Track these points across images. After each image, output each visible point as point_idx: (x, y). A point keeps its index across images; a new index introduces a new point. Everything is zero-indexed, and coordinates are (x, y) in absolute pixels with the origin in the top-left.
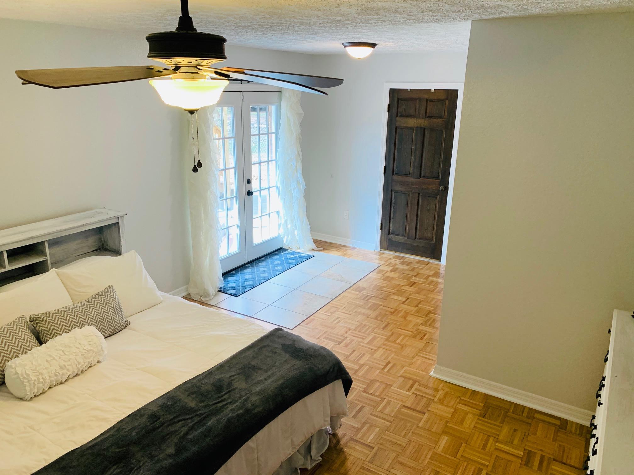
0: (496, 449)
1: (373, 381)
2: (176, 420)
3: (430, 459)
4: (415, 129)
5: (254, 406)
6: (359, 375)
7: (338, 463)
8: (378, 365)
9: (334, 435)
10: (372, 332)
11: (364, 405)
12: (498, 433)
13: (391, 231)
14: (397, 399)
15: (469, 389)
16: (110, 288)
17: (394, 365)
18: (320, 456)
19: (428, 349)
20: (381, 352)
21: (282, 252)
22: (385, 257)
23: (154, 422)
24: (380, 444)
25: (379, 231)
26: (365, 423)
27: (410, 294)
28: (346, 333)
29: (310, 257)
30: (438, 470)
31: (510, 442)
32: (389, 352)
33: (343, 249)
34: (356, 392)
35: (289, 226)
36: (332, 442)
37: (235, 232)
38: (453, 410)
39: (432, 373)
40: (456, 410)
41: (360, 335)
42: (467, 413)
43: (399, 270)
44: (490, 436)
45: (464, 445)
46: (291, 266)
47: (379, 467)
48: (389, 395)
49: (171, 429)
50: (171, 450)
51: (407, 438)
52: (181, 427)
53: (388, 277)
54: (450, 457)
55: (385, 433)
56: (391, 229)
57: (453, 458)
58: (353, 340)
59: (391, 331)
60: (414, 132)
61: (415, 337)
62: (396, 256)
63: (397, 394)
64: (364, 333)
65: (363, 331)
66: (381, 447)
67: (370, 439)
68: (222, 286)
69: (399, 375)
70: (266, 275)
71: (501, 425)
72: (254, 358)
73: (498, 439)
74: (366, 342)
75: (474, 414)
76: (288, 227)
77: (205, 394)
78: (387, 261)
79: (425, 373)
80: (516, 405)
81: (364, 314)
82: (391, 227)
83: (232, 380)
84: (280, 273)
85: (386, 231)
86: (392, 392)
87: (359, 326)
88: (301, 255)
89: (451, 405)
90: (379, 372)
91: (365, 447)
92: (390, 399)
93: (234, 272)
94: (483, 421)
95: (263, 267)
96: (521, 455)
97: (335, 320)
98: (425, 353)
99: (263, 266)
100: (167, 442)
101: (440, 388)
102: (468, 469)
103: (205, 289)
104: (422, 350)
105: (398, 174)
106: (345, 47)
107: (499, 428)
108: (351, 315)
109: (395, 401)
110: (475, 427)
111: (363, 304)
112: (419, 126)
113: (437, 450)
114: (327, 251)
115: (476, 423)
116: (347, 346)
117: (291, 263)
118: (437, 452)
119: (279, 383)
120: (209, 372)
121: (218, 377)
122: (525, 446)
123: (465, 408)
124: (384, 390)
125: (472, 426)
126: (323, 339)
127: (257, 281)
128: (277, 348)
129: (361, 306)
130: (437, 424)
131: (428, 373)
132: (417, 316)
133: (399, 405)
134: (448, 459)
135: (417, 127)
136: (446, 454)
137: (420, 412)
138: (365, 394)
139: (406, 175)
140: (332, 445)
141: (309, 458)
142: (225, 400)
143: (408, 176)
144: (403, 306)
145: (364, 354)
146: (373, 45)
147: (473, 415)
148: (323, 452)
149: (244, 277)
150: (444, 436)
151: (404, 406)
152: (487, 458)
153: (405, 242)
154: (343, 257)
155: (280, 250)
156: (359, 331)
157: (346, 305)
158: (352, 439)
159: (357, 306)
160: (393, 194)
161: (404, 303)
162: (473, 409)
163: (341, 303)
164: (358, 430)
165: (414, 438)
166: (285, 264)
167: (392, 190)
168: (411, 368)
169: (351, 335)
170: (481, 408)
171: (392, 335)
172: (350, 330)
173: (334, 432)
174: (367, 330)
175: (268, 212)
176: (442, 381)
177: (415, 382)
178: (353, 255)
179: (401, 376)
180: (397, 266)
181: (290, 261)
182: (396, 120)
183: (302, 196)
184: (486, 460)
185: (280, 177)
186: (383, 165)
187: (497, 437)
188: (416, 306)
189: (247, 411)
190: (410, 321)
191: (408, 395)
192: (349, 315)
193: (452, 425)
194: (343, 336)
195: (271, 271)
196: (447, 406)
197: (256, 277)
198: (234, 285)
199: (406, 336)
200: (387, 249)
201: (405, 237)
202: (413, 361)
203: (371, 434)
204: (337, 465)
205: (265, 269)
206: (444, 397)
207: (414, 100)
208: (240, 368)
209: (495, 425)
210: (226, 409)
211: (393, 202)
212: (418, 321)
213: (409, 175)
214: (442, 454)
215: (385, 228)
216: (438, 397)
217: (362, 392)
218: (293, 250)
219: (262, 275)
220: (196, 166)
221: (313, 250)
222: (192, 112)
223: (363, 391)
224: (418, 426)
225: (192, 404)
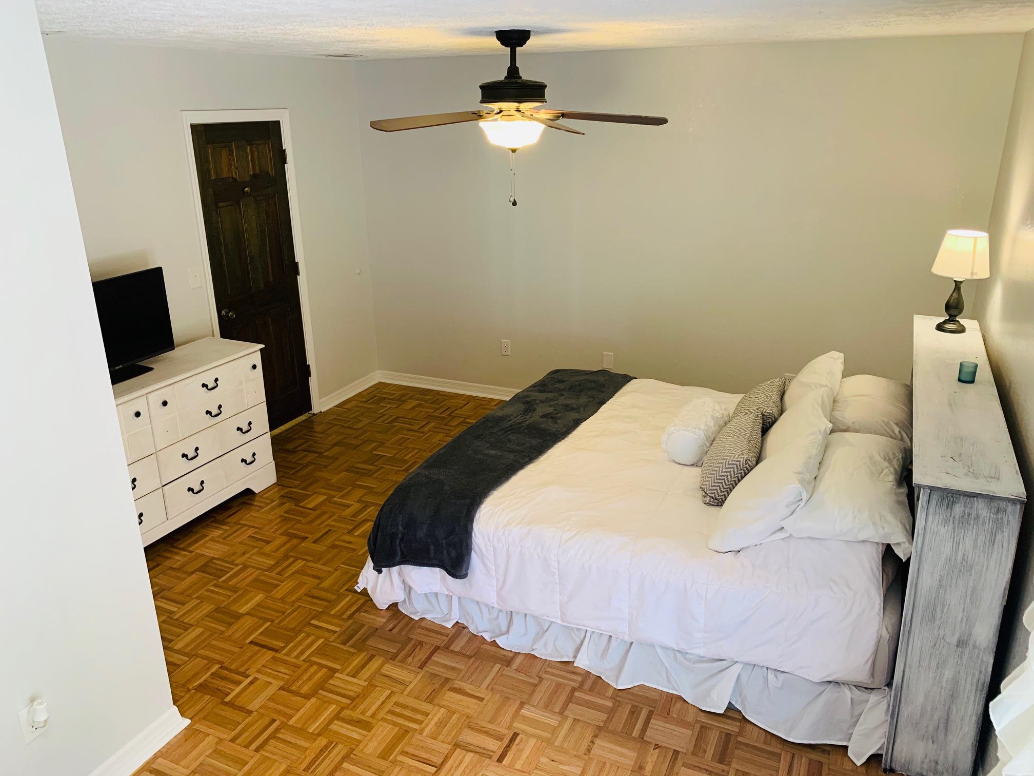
11: (342, 647)
14: (283, 661)
34: (351, 668)
48: (294, 669)
55: (324, 609)
86: (286, 674)
92: (295, 661)
109: (288, 659)
124: (298, 678)
133: (285, 651)
138: (334, 666)
217: (338, 670)
222: (514, 151)
224: (272, 622)
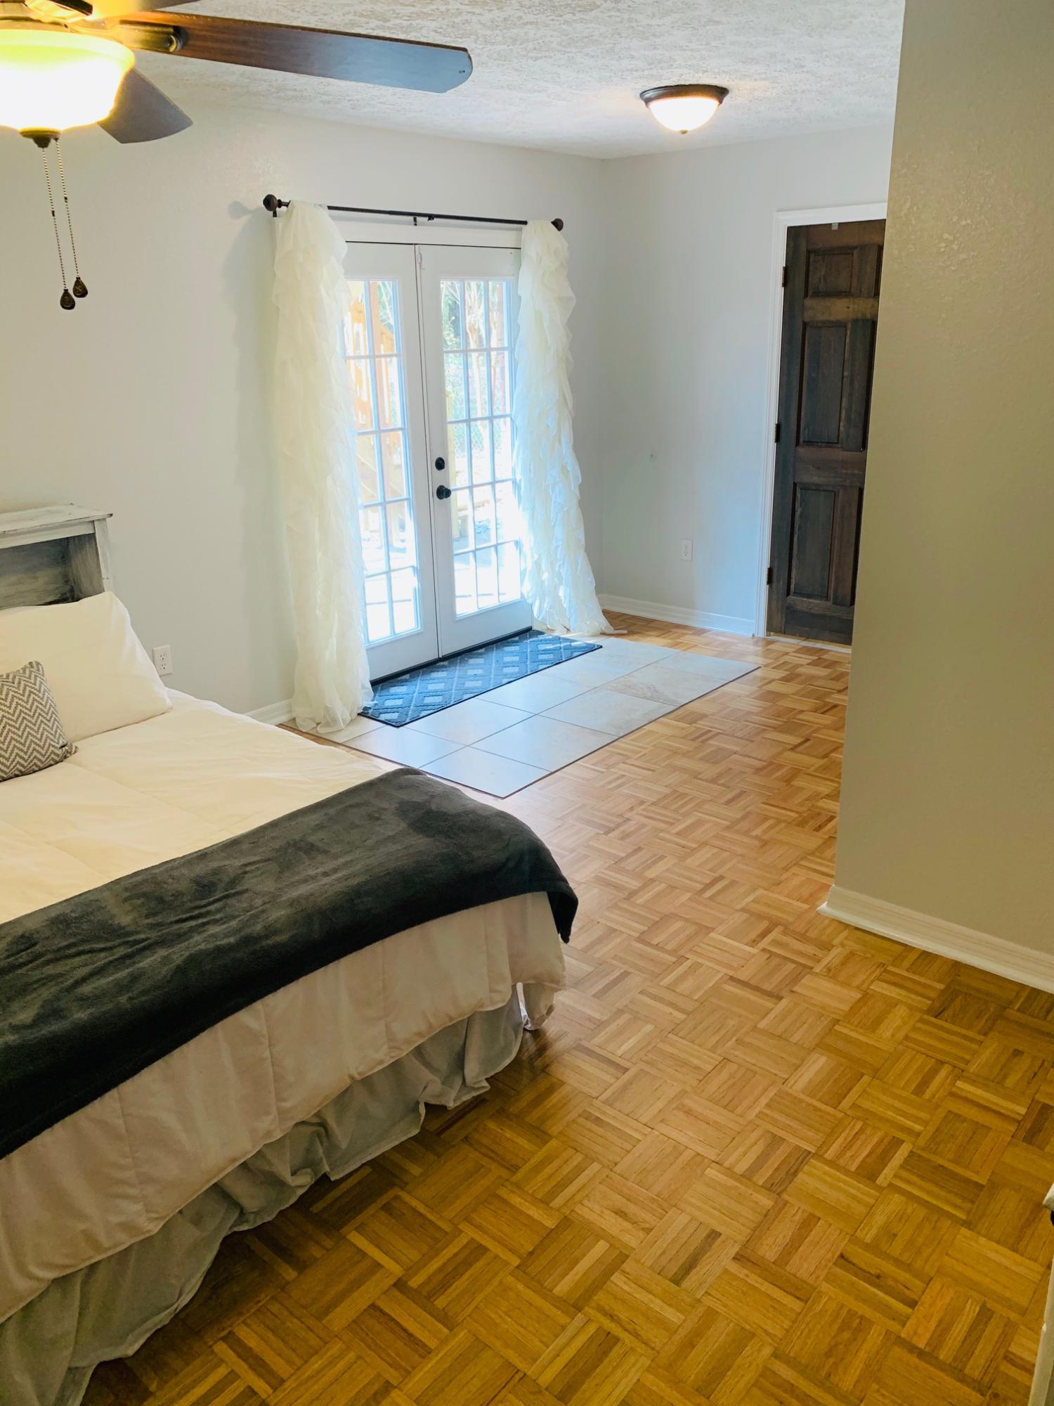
0: (952, 1094)
1: (667, 918)
2: (73, 950)
3: (768, 1106)
4: (849, 326)
5: (270, 931)
6: (638, 902)
7: (527, 1097)
8: (687, 881)
9: (537, 1034)
10: (696, 811)
11: (630, 970)
12: (968, 1057)
13: (792, 586)
14: (719, 963)
15: (914, 948)
16: (32, 667)
17: (733, 883)
18: (487, 1079)
19: (829, 853)
20: (706, 853)
21: (530, 637)
22: (775, 651)
23: (18, 953)
24: (647, 1063)
25: (764, 587)
26: (620, 1012)
27: (816, 731)
28: (632, 809)
29: (592, 649)
30: (782, 1134)
31: (995, 1081)
32: (726, 854)
33: (676, 633)
34: (618, 940)
35: (545, 576)
36: (528, 1050)
37: (407, 584)
38: (859, 996)
39: (823, 906)
40: (866, 996)
41: (665, 816)
42: (892, 1004)
43: (803, 677)
44: (943, 1063)
45: (866, 1079)
46: (541, 667)
47: (627, 1115)
48: (699, 950)
49: (50, 970)
50: (25, 1015)
51: (719, 1052)
52: (75, 968)
53: (770, 692)
54: (823, 1107)
55: (666, 1037)
56: (793, 581)
57: (829, 1109)
58: (644, 826)
59: (745, 808)
60: (848, 332)
61: (802, 823)
62: (804, 647)
63: (720, 949)
64: (675, 811)
65: (675, 806)
66: (647, 1068)
67: (624, 1048)
68: (369, 703)
69: (738, 907)
70: (479, 684)
71: (981, 1038)
72: (320, 827)
73: (963, 1071)
74: (674, 831)
75: (911, 1008)
76: (543, 578)
77: (168, 899)
78: (777, 659)
79: (806, 906)
80: (1035, 993)
81: (683, 770)
82: (793, 576)
83: (245, 873)
84: (511, 680)
85: (782, 584)
86: (709, 945)
87: (666, 797)
88: (573, 644)
89: (856, 982)
90: (690, 899)
91: (605, 1066)
92: (700, 960)
93: (407, 676)
94: (935, 1025)
95: (475, 668)
96: (1018, 1114)
97: (610, 783)
98: (818, 860)
99: (477, 666)
100: (28, 998)
101: (836, 942)
102: (863, 1137)
103: (327, 709)
104: (812, 854)
105: (809, 443)
106: (647, 101)
107: (974, 1046)
108: (654, 771)
109: (712, 965)
110: (907, 1038)
111: (690, 749)
112: (860, 316)
113: (791, 1087)
114: (636, 637)
115: (915, 1029)
116: (624, 837)
117: (542, 661)
118: (790, 1091)
119: (354, 882)
120: (200, 853)
121: (215, 864)
122: (1036, 1093)
123: (893, 992)
124: (690, 938)
125: (900, 1036)
126: (571, 821)
127: (453, 696)
128: (385, 809)
129: (686, 754)
130: (806, 1025)
131: (814, 906)
132: (823, 778)
133: (719, 976)
134: (816, 1109)
135: (855, 321)
136: (813, 1097)
137: (769, 994)
138: (640, 946)
139: (829, 444)
140: (525, 1057)
141: (458, 1082)
142: (208, 913)
143: (835, 445)
144: (792, 755)
145: (662, 857)
146: (719, 92)
147: (911, 1010)
148: (500, 1069)
149: (427, 688)
150: (817, 1055)
151: (732, 978)
152: (922, 1115)
153: (828, 613)
154: (672, 649)
155: (527, 632)
156: (665, 808)
157: (646, 751)
158: (580, 1048)
159: (675, 752)
160: (798, 495)
161: (794, 748)
162: (913, 996)
163: (636, 746)
164: (601, 1025)
165: (736, 1053)
166: (528, 663)
167: (795, 484)
168: (772, 892)
169: (641, 815)
170: (933, 994)
171: (743, 818)
172: (642, 803)
173: (538, 1028)
174: (682, 806)
175: (493, 542)
176: (847, 926)
177: (774, 924)
178: (695, 646)
179: (743, 910)
180: (801, 670)
181: (541, 657)
182: (803, 305)
183: (575, 502)
184: (917, 1120)
185: (520, 457)
186: (773, 421)
187: (962, 1065)
188: (825, 756)
189: (247, 940)
190: (800, 789)
191: (749, 953)
192: (650, 772)
193: (845, 1031)
194: (621, 815)
195: (492, 676)
196: (846, 984)
197: (454, 687)
198: (399, 702)
199: (779, 821)
200: (784, 632)
201: (827, 600)
202: (783, 877)
203: (629, 1038)
204: (523, 1103)
205: (479, 672)
206: (843, 963)
207: (847, 251)
208: (277, 847)
209: (965, 1037)
210: (199, 933)
211: (798, 514)
212: (821, 789)
213: (838, 443)
214: (802, 1096)
215: (778, 581)
216: (825, 962)
217: (635, 940)
218: (556, 634)
219: (469, 684)
220: (71, 292)
221: (603, 634)
222: (42, 139)
223: (638, 937)
224: (755, 1027)
225: (125, 920)
